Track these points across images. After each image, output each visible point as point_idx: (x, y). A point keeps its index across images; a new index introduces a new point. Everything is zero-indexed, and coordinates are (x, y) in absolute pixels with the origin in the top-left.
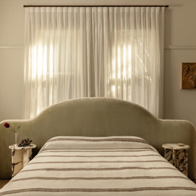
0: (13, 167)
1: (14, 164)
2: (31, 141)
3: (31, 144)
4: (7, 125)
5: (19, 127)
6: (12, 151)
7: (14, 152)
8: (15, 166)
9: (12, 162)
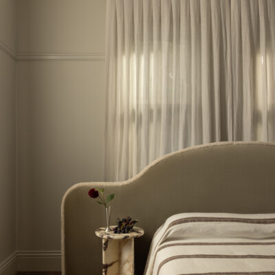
0: (106, 272)
1: (106, 266)
2: (134, 222)
3: (134, 227)
4: (94, 193)
5: (112, 197)
6: (103, 242)
7: (106, 244)
8: (109, 269)
9: (104, 263)
